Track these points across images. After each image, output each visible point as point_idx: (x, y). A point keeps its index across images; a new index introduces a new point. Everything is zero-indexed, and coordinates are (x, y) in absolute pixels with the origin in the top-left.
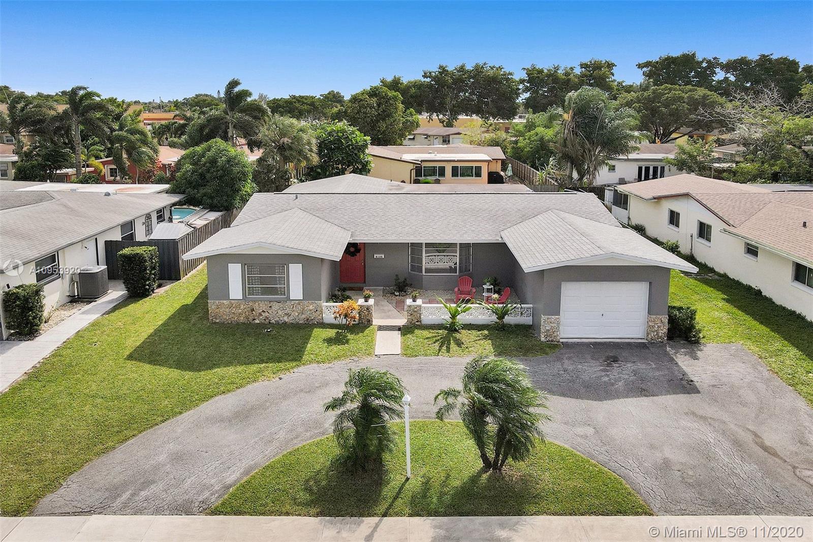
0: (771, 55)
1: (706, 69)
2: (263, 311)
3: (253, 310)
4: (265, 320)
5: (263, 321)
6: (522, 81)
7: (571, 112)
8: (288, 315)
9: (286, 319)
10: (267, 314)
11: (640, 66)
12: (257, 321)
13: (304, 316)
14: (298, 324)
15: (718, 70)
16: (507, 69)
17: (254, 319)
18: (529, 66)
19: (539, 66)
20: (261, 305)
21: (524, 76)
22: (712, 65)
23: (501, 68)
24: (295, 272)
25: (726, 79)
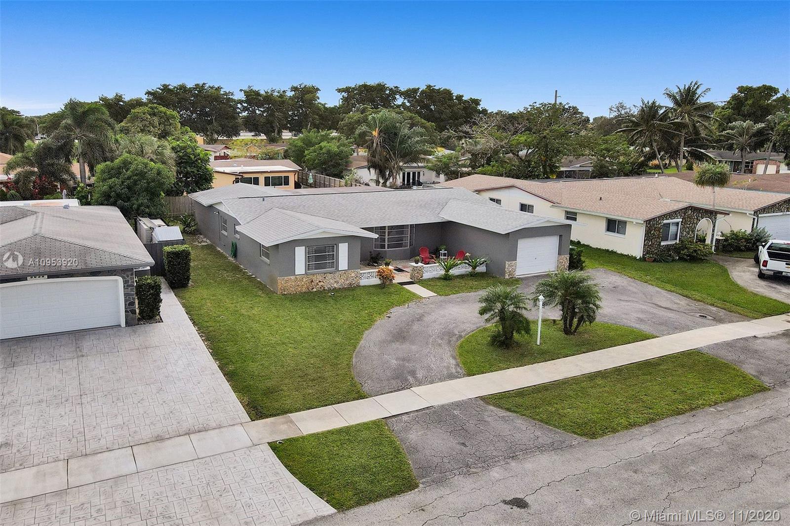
0: (434, 86)
1: (389, 95)
2: (320, 281)
3: (312, 281)
4: (320, 288)
5: (319, 289)
6: (241, 102)
7: (377, 129)
8: (337, 282)
9: (335, 285)
10: (322, 283)
11: (339, 91)
12: (315, 290)
13: (348, 282)
14: (344, 288)
15: (397, 97)
16: (225, 89)
17: (313, 289)
18: (246, 88)
19: (255, 88)
20: (318, 277)
21: (241, 96)
22: (395, 91)
23: (219, 89)
24: (343, 249)
25: (403, 103)
